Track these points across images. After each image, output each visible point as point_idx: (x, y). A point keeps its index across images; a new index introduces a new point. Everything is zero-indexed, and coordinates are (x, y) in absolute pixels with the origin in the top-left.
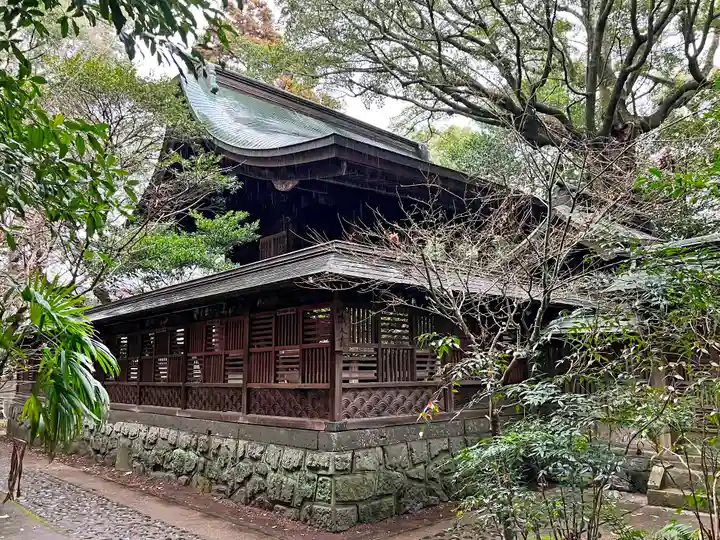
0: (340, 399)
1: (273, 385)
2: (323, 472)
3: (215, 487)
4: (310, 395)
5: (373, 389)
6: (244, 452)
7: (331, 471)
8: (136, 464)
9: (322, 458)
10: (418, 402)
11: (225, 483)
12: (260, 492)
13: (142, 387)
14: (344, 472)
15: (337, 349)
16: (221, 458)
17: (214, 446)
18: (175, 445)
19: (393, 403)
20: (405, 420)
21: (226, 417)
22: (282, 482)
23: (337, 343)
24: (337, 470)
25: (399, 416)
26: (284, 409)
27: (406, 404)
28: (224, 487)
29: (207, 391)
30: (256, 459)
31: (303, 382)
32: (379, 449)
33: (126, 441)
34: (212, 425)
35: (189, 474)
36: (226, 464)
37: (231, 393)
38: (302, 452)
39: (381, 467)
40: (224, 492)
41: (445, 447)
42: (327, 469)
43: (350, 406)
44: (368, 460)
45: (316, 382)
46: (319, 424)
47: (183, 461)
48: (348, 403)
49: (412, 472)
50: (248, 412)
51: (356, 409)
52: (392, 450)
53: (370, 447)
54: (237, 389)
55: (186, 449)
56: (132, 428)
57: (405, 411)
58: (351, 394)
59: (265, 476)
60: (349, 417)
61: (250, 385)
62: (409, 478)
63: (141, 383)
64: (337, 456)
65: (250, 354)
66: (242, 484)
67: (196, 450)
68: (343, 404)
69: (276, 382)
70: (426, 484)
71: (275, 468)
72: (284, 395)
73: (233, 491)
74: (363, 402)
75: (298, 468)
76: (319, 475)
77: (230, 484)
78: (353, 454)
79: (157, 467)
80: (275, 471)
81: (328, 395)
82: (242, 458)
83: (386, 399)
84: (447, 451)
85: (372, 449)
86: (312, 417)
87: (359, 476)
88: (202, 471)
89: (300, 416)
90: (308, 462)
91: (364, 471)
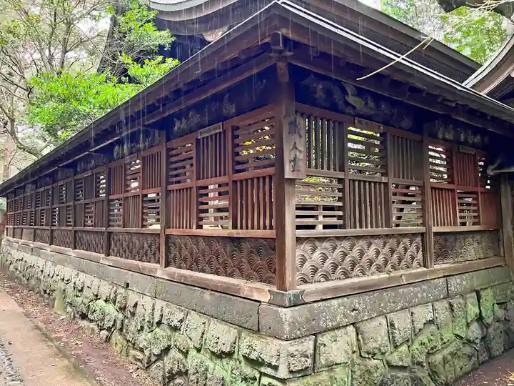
0: (293, 253)
1: (195, 231)
2: (269, 371)
3: (133, 352)
4: (246, 246)
5: (338, 238)
6: (162, 316)
7: (282, 373)
8: (69, 309)
9: (267, 349)
10: (395, 256)
11: (142, 350)
12: (180, 373)
13: (76, 232)
14: (304, 373)
15: (288, 175)
16: (138, 318)
17: (131, 303)
18: (97, 296)
19: (365, 259)
20: (380, 282)
21: (144, 268)
22: (207, 370)
23: (288, 168)
24: (291, 372)
25: (373, 277)
26: (209, 263)
27: (381, 259)
28: (140, 356)
29: (127, 237)
30: (175, 329)
31: (235, 227)
32: (351, 329)
33: (61, 285)
34: (130, 277)
35: (109, 329)
36: (142, 328)
37: (149, 239)
38: (234, 332)
39: (355, 356)
40: (140, 361)
41: (430, 316)
42: (276, 368)
43: (307, 265)
44: (337, 348)
45: (253, 228)
46: (261, 291)
47: (103, 314)
48: (304, 261)
49: (395, 359)
50: (167, 265)
51: (315, 270)
52: (367, 327)
53: (338, 328)
54: (156, 235)
55: (106, 301)
56: (68, 272)
57: (379, 269)
58: (307, 247)
59: (186, 354)
60: (306, 282)
61: (169, 231)
62: (391, 366)
63: (76, 228)
64: (292, 349)
65: (168, 192)
66: (160, 357)
67: (114, 303)
68: (298, 262)
69: (200, 227)
70: (411, 372)
71: (198, 346)
72: (210, 246)
73: (150, 364)
74: (325, 258)
75: (230, 355)
76: (262, 374)
77: (147, 352)
78: (316, 341)
79: (84, 317)
80: (199, 350)
81: (274, 247)
82: (159, 323)
83: (355, 253)
84: (431, 322)
85: (343, 331)
86: (248, 278)
87: (324, 376)
88: (121, 330)
89: (231, 275)
90: (245, 351)
91: (331, 366)
